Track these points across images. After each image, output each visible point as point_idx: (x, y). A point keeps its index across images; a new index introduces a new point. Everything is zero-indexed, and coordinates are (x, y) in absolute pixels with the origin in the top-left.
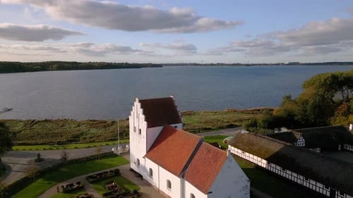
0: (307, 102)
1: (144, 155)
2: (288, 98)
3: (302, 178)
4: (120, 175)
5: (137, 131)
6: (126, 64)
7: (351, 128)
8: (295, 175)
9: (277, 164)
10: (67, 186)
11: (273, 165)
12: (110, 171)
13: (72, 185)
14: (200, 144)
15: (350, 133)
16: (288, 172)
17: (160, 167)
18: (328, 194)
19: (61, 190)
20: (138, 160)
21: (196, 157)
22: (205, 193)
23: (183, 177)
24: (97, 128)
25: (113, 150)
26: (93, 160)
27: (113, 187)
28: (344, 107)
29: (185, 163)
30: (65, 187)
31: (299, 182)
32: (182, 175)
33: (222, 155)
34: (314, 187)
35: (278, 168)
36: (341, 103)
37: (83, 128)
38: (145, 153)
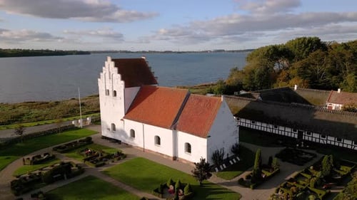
0: (253, 72)
1: (122, 118)
2: (235, 70)
3: (271, 126)
4: (92, 142)
5: (111, 93)
6: (47, 51)
7: (295, 88)
8: (265, 125)
9: (246, 118)
10: (33, 158)
11: (243, 120)
12: (80, 141)
13: (39, 156)
14: (188, 96)
15: (295, 93)
16: (258, 124)
17: (145, 125)
18: (296, 136)
19: (28, 162)
20: (113, 125)
21: (186, 109)
22: (204, 137)
23: (175, 129)
24: (39, 108)
25: (73, 123)
26: (53, 133)
27: (91, 153)
28: (284, 74)
29: (175, 116)
30: (31, 159)
31: (269, 130)
32: (174, 127)
33: (215, 101)
34: (283, 133)
35: (248, 121)
36: (281, 71)
37: (21, 110)
38: (124, 115)
